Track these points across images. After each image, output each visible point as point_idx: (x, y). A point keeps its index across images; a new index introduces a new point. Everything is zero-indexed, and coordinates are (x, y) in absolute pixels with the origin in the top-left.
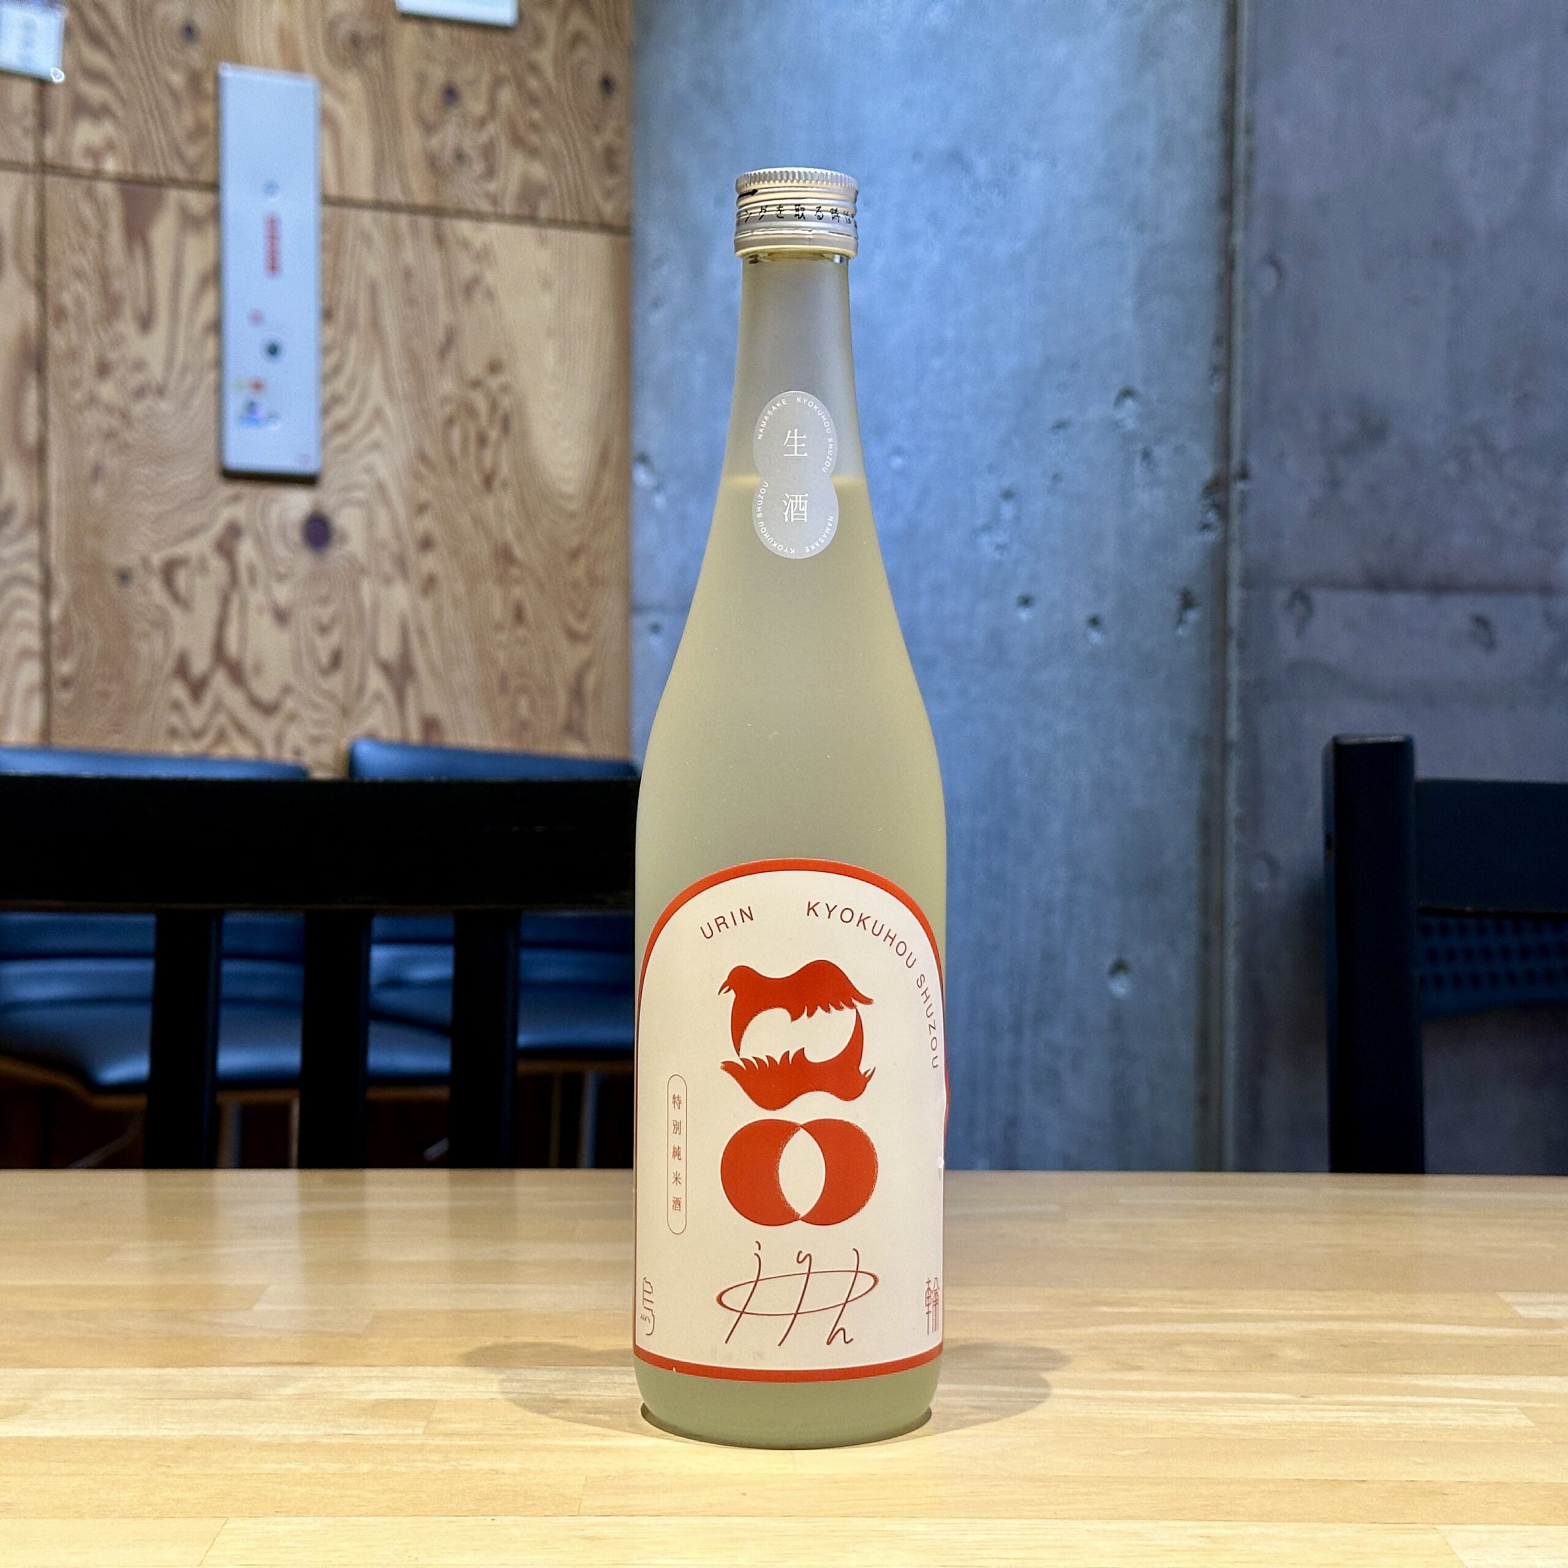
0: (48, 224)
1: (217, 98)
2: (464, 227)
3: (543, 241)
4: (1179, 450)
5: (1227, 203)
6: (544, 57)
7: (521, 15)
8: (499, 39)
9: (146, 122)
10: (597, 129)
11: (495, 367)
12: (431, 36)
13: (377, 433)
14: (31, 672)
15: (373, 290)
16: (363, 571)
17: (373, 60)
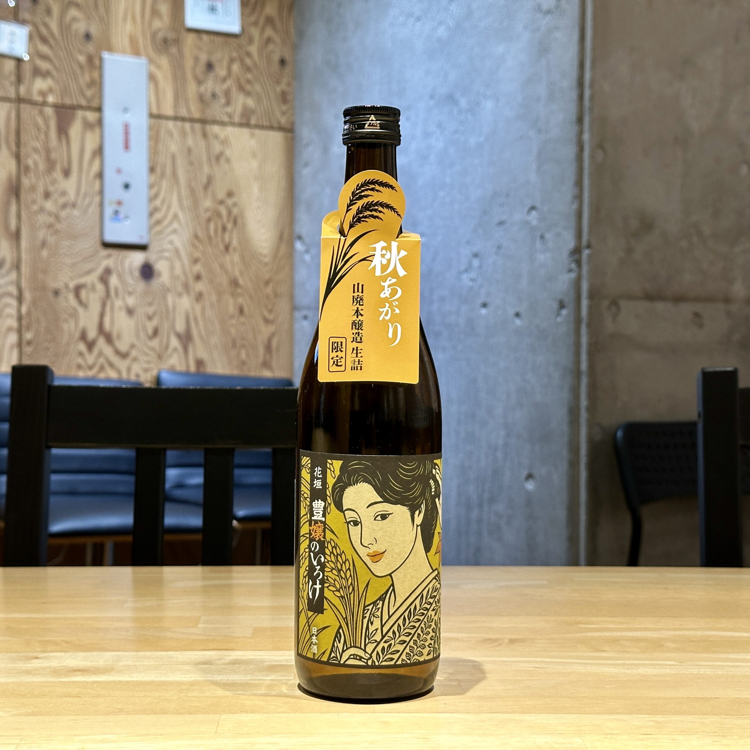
0: (22, 127)
1: (101, 68)
2: (216, 129)
3: (252, 135)
4: (558, 235)
5: (580, 120)
6: (253, 49)
7: (243, 29)
8: (232, 40)
9: (68, 79)
10: (278, 83)
11: (230, 194)
12: (201, 39)
13: (175, 225)
14: (13, 338)
15: (173, 157)
16: (168, 290)
17: (174, 50)
